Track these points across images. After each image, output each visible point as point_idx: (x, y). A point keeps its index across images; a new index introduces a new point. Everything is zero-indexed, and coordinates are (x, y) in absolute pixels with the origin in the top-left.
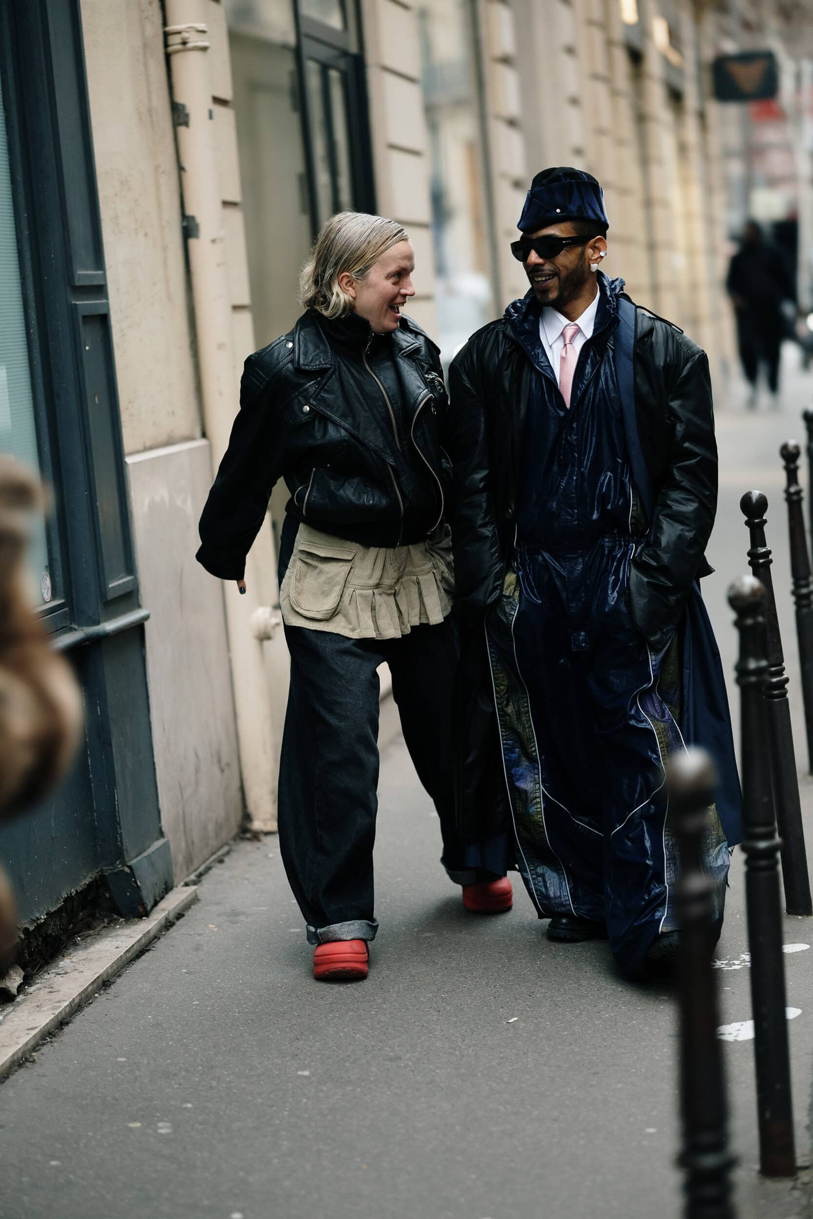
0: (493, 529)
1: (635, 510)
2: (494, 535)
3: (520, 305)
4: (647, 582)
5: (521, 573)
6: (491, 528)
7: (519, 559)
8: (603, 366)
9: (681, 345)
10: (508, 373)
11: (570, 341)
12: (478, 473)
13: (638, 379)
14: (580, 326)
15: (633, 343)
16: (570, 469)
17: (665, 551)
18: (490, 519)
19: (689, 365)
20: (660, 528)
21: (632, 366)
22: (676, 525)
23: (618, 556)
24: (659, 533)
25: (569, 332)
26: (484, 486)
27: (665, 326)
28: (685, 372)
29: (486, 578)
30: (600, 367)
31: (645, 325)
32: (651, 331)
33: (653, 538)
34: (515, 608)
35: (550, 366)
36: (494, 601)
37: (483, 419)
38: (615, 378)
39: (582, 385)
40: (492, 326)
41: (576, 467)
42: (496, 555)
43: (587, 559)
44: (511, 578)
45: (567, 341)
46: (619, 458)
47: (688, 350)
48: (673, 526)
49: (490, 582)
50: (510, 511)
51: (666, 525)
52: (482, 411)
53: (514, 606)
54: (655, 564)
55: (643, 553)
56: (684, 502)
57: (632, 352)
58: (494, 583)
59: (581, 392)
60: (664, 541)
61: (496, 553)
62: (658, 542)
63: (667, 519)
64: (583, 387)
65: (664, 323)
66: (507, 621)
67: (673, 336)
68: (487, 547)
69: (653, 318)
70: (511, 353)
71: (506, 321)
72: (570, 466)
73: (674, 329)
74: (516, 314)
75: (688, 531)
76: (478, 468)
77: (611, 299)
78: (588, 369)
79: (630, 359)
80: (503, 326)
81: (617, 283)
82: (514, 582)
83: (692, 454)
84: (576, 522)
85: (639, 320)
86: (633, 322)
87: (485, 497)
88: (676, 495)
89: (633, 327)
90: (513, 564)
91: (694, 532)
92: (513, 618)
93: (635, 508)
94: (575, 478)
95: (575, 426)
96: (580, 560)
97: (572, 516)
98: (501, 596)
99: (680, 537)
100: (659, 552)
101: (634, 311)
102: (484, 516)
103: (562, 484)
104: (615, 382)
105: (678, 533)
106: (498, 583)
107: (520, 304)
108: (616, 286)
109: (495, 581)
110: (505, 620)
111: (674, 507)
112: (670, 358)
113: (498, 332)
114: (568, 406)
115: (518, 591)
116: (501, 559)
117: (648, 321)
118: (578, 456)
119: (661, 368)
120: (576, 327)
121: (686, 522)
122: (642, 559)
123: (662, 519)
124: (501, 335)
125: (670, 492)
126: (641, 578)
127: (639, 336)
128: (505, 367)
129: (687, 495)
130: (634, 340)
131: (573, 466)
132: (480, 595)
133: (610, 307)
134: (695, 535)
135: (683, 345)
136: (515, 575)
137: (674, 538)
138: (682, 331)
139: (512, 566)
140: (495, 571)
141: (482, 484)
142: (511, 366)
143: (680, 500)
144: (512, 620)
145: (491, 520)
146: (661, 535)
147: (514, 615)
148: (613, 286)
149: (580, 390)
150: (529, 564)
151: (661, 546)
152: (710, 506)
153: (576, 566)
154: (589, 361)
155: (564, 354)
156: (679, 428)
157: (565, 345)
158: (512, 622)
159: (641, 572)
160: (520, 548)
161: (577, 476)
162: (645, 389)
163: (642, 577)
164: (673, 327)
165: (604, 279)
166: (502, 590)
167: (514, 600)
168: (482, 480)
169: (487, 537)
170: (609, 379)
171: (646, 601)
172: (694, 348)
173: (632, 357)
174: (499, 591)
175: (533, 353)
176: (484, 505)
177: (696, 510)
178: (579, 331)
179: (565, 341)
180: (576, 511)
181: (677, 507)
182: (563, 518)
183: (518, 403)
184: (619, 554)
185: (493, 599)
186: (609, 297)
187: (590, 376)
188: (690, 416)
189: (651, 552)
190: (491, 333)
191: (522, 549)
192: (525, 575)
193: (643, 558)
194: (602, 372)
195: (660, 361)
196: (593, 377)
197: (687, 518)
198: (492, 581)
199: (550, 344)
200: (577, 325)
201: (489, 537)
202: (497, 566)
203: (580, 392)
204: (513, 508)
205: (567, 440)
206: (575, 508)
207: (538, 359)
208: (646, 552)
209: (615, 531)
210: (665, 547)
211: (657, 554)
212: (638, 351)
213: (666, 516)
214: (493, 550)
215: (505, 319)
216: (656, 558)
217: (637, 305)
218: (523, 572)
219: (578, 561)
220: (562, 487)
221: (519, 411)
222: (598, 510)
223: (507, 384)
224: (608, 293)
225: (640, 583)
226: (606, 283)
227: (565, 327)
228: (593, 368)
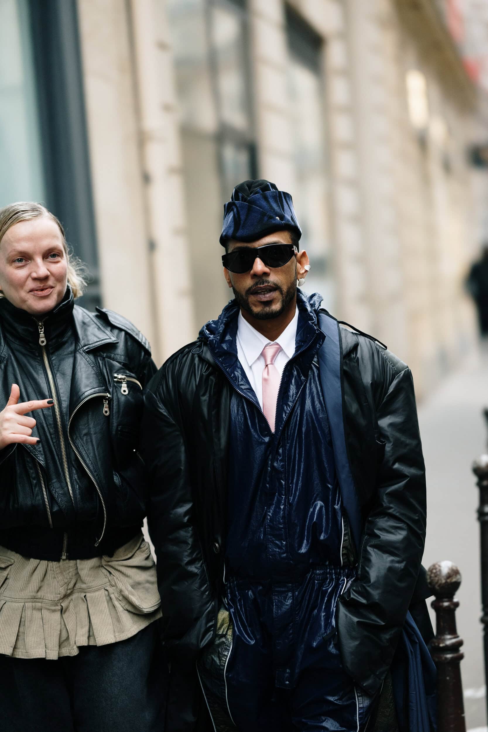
0: (201, 566)
1: (346, 540)
2: (203, 571)
3: (215, 326)
4: (358, 622)
5: (232, 610)
6: (199, 565)
7: (229, 595)
8: (308, 385)
9: (386, 362)
10: (205, 398)
11: (272, 361)
12: (181, 507)
13: (346, 397)
14: (281, 345)
15: (339, 360)
16: (277, 497)
17: (375, 586)
18: (197, 555)
19: (395, 382)
20: (368, 560)
21: (339, 384)
22: (385, 556)
23: (329, 591)
24: (368, 567)
25: (270, 352)
26: (188, 520)
27: (370, 342)
28: (391, 389)
29: (197, 619)
30: (305, 385)
31: (349, 340)
32: (356, 346)
33: (361, 571)
34: (228, 648)
35: (251, 390)
36: (207, 644)
37: (183, 449)
38: (321, 398)
39: (287, 408)
40: (187, 350)
41: (283, 496)
42: (207, 593)
43: (297, 593)
44: (223, 615)
45: (269, 362)
46: (330, 484)
47: (393, 366)
48: (382, 557)
49: (202, 623)
50: (217, 545)
51: (375, 556)
52: (182, 441)
53: (227, 646)
54: (364, 601)
55: (351, 590)
56: (393, 531)
57: (338, 368)
58: (207, 623)
59: (287, 415)
60: (373, 574)
61: (206, 592)
62: (365, 577)
63: (375, 550)
64: (288, 410)
65: (367, 337)
66: (220, 663)
67: (378, 352)
68: (196, 586)
69: (356, 334)
70: (208, 376)
71: (201, 344)
72: (277, 494)
73: (377, 345)
74: (212, 335)
75: (398, 562)
76: (181, 502)
77: (312, 315)
78: (293, 389)
79: (337, 377)
80: (198, 349)
81: (315, 298)
82: (227, 620)
83: (401, 476)
84: (285, 555)
85: (343, 335)
86: (337, 338)
87: (191, 532)
88: (383, 522)
89: (338, 343)
90: (224, 600)
91: (405, 562)
92: (226, 659)
93: (346, 538)
94: (282, 507)
95: (281, 451)
96: (290, 594)
97: (280, 548)
98: (216, 635)
99: (390, 569)
100: (368, 588)
101: (336, 327)
102: (190, 553)
103: (269, 513)
104: (323, 402)
105: (388, 565)
106: (211, 624)
107: (214, 324)
108: (314, 302)
109: (208, 622)
110: (218, 661)
111: (382, 536)
112: (377, 374)
113: (193, 355)
114: (273, 430)
115: (231, 630)
116: (211, 597)
117: (352, 336)
118: (285, 484)
119: (369, 385)
120: (277, 346)
121: (397, 552)
122: (350, 596)
123: (370, 551)
124: (197, 359)
125: (377, 520)
126: (350, 618)
127: (344, 352)
128: (202, 393)
129: (397, 523)
130: (340, 356)
131: (280, 495)
132: (192, 638)
133: (313, 323)
134: (405, 566)
135: (388, 361)
136: (227, 613)
137: (383, 572)
138: (386, 347)
139: (223, 603)
140: (207, 611)
141: (186, 518)
142: (208, 390)
143: (387, 528)
144: (226, 661)
145: (199, 556)
146: (370, 568)
147: (227, 656)
148: (312, 302)
149: (286, 413)
150: (240, 600)
151: (370, 582)
152: (420, 532)
153: (285, 601)
154: (293, 381)
155: (266, 376)
156: (388, 447)
157: (267, 365)
158: (225, 663)
159: (350, 612)
160: (230, 584)
161: (285, 505)
162: (354, 407)
163: (352, 617)
164: (376, 342)
165: (301, 295)
166: (215, 631)
167: (227, 639)
168: (186, 513)
169: (195, 575)
170: (316, 399)
171: (357, 643)
172: (399, 364)
173: (339, 375)
174: (212, 632)
175: (233, 375)
176: (190, 541)
177: (405, 538)
178: (280, 350)
179: (266, 361)
180: (284, 543)
181: (386, 537)
182: (270, 550)
183: (218, 431)
184: (330, 589)
185: (206, 642)
186: (310, 312)
187: (296, 397)
188: (398, 435)
189: (360, 588)
190: (186, 356)
191: (232, 584)
192: (237, 612)
193: (352, 596)
194: (308, 392)
195: (367, 379)
196: (298, 398)
197: (396, 548)
198: (204, 622)
199: (250, 365)
200: (278, 344)
201: (198, 575)
202: (209, 605)
203: (285, 415)
204: (220, 541)
205: (273, 467)
206: (283, 540)
207: (239, 381)
208: (354, 588)
209: (327, 563)
210: (375, 582)
211: (366, 590)
212: (345, 368)
213: (374, 546)
214: (203, 588)
215: (200, 341)
216: (365, 594)
217: (338, 320)
218: (234, 609)
219: (288, 595)
220: (269, 517)
221: (219, 439)
222: (307, 541)
223: (205, 410)
224: (309, 309)
225: (350, 624)
226: (305, 299)
227: (265, 347)
228: (298, 388)
